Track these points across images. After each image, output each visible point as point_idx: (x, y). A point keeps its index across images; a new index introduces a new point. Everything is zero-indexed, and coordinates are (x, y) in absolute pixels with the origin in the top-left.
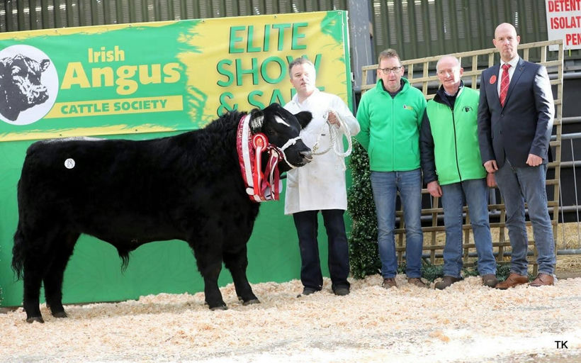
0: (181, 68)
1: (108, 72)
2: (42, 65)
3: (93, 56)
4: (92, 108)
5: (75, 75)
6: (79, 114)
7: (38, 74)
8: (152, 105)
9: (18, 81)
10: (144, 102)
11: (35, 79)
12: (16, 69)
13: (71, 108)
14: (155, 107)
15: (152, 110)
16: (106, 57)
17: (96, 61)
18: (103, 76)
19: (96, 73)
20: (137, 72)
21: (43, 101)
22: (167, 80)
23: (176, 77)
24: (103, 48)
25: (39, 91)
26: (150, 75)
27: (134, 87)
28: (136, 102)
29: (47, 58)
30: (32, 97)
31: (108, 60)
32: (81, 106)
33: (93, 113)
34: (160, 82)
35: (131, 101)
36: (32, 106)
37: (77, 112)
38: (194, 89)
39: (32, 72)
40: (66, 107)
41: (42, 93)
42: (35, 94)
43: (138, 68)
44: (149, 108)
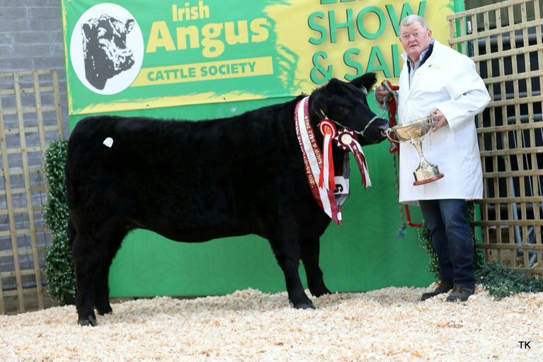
0: (269, 24)
1: (193, 31)
2: (127, 26)
3: (177, 13)
4: (179, 74)
5: (160, 37)
6: (166, 81)
7: (124, 36)
8: (240, 68)
9: (103, 45)
10: (233, 66)
11: (121, 42)
12: (102, 31)
13: (157, 75)
14: (243, 71)
15: (240, 75)
16: (191, 15)
17: (181, 19)
18: (188, 37)
19: (181, 32)
20: (223, 31)
21: (129, 67)
22: (255, 39)
23: (263, 36)
24: (187, 4)
25: (124, 55)
26: (237, 33)
27: (220, 48)
28: (223, 66)
29: (131, 17)
30: (119, 63)
31: (193, 18)
32: (167, 72)
33: (180, 80)
34: (247, 41)
35: (217, 64)
36: (118, 72)
37: (163, 79)
38: (284, 48)
39: (117, 34)
40: (152, 73)
41: (128, 58)
42: (121, 59)
43: (224, 25)
44: (237, 72)
